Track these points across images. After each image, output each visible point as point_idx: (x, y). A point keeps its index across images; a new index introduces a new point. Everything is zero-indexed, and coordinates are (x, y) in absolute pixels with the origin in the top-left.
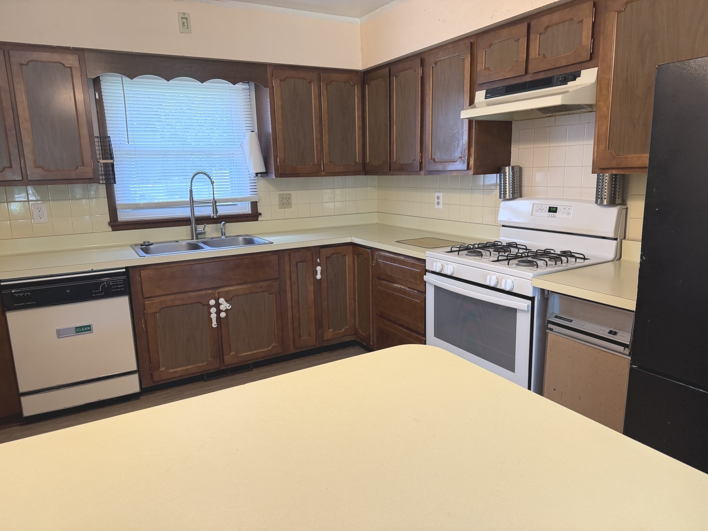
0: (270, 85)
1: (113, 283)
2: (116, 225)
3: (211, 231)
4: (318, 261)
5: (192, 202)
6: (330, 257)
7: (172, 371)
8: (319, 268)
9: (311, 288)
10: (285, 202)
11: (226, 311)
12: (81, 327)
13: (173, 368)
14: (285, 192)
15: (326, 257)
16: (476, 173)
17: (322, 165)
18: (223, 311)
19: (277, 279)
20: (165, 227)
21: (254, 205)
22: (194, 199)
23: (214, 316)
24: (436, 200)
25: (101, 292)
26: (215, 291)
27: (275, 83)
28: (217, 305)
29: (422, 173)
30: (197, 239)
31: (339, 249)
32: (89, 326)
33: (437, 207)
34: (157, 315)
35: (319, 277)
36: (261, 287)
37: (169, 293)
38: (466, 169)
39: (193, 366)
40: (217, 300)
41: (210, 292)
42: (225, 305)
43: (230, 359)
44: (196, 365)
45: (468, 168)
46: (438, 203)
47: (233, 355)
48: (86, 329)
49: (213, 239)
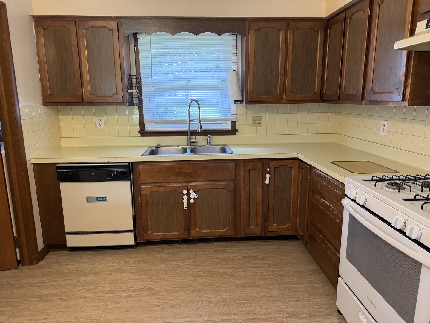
0: (247, 35)
1: (120, 171)
2: (143, 133)
3: (201, 140)
4: (268, 170)
5: (189, 121)
6: (279, 168)
7: (156, 234)
8: (268, 176)
9: (260, 191)
10: (257, 123)
11: (194, 199)
12: (100, 198)
13: (157, 233)
14: (257, 115)
15: (275, 168)
16: (411, 104)
17: (284, 95)
18: (191, 199)
19: (234, 180)
20: (174, 136)
21: (234, 124)
22: (191, 118)
23: (185, 201)
24: (382, 128)
25: (113, 177)
26: (188, 184)
27: (251, 33)
28: (188, 194)
29: (364, 102)
30: (191, 145)
31: (286, 162)
32: (105, 197)
33: (382, 133)
34: (148, 196)
35: (267, 182)
36: (221, 185)
37: (156, 182)
38: (401, 100)
39: (170, 233)
40: (188, 191)
41: (185, 184)
42: (193, 195)
43: (195, 233)
44: (172, 233)
45: (403, 99)
46: (383, 130)
47: (198, 230)
48: (103, 199)
49: (201, 146)
